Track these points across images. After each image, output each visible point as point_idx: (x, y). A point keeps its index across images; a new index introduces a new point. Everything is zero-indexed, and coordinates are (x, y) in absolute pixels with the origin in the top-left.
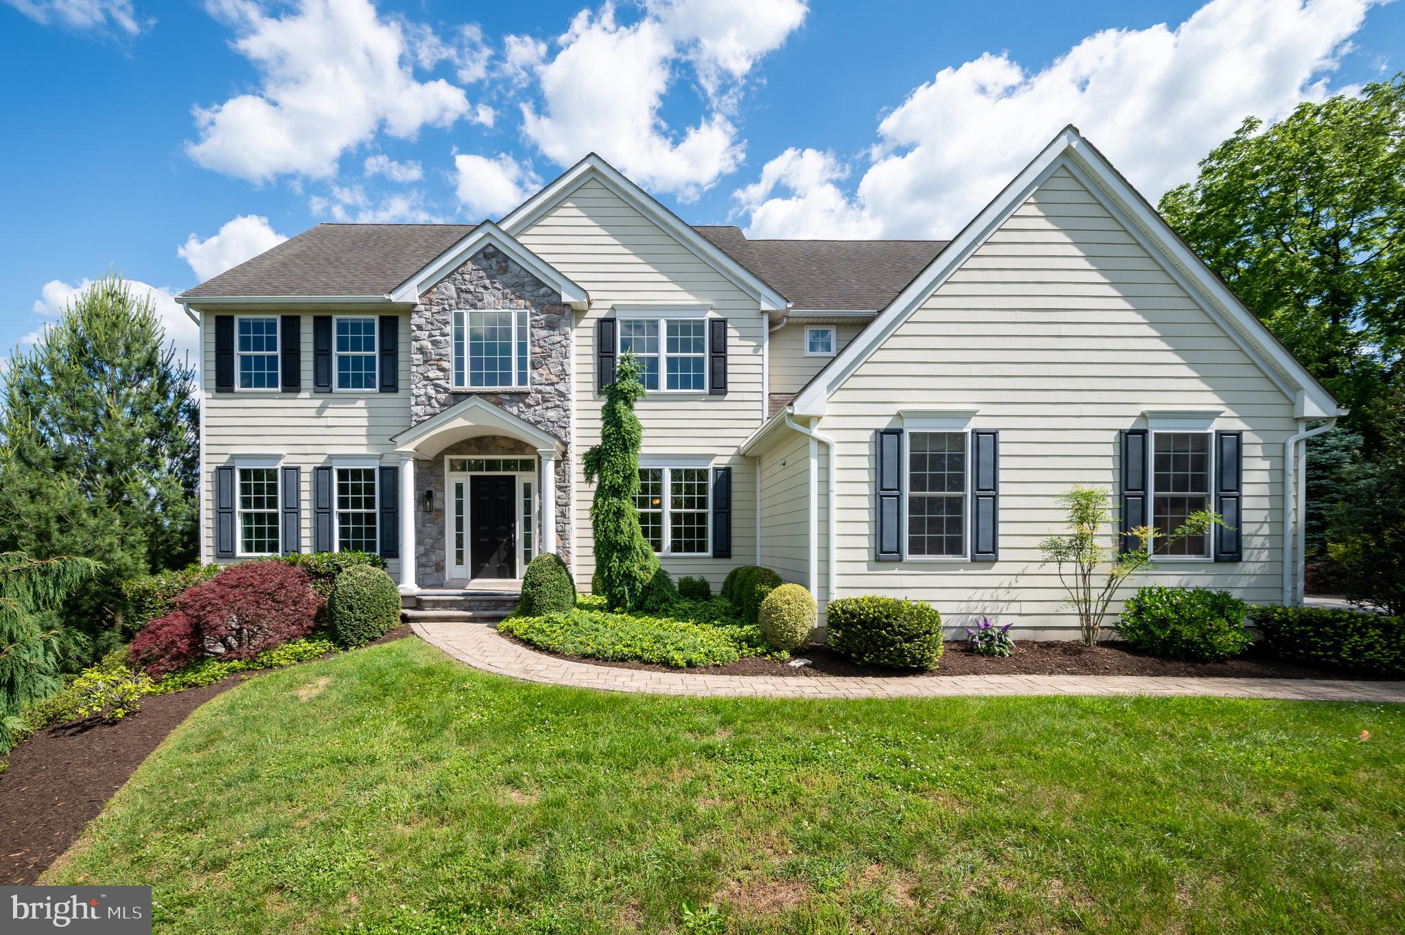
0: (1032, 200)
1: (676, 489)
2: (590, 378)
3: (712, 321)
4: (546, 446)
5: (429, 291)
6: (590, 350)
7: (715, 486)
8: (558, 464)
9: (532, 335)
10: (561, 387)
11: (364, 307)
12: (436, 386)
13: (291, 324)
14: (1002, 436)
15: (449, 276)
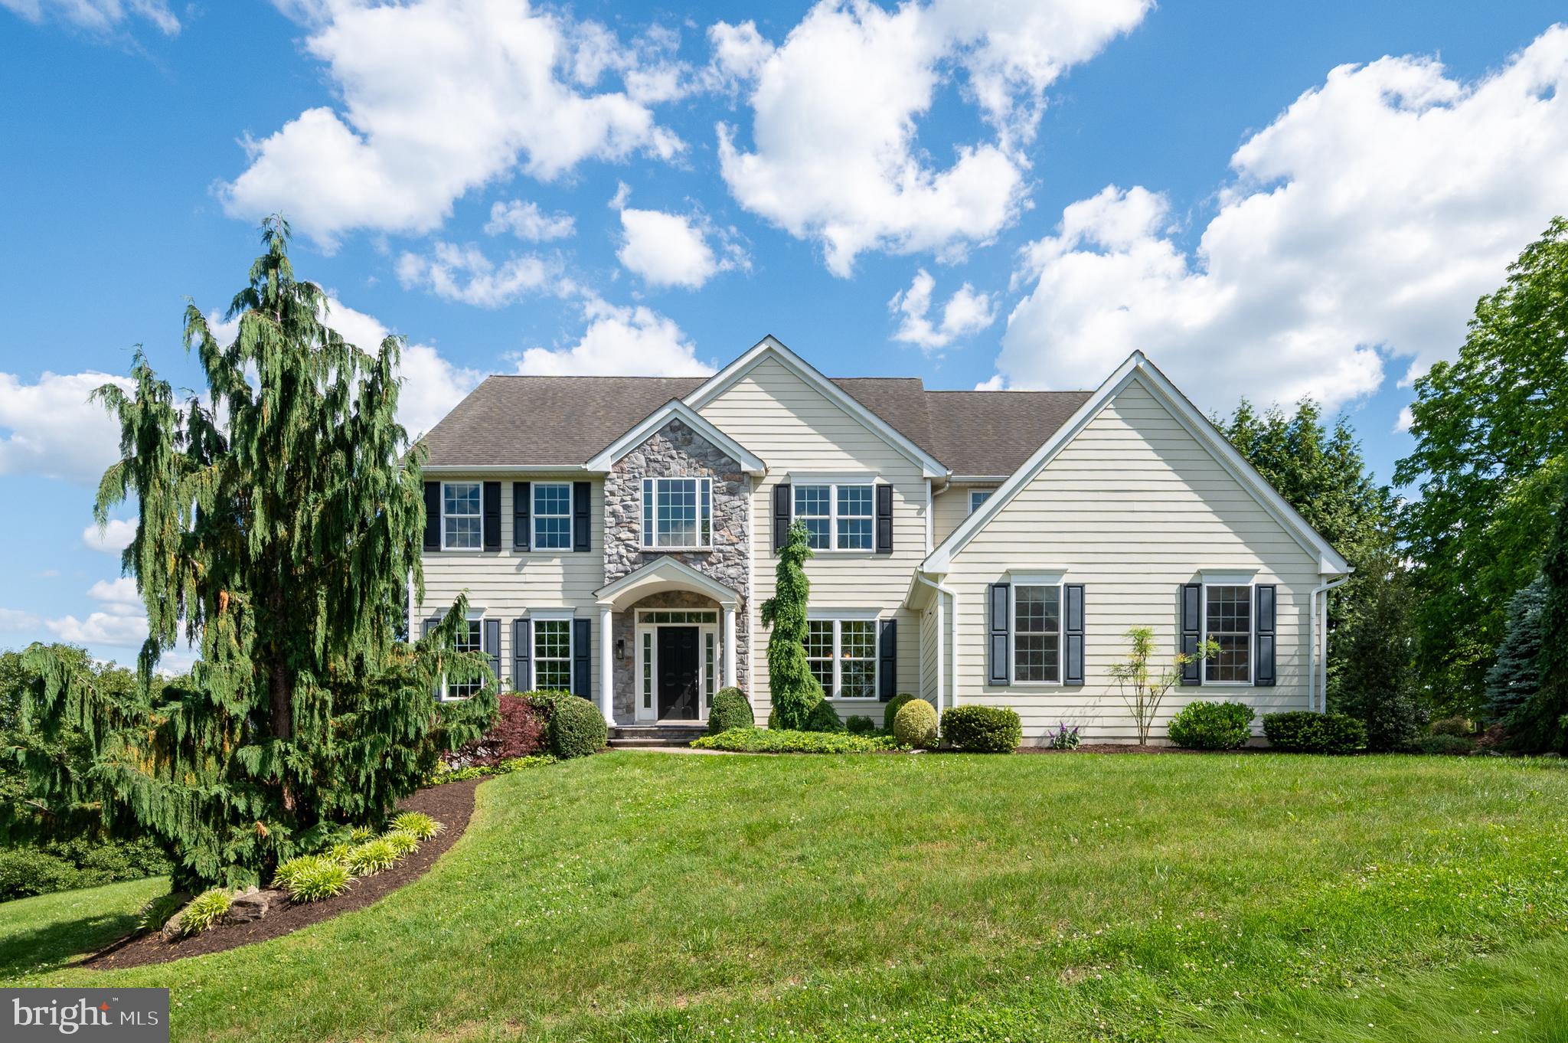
0: (1111, 406)
1: (846, 640)
2: (767, 538)
3: (879, 487)
4: (727, 600)
5: (621, 461)
6: (767, 513)
7: (882, 636)
8: (738, 615)
9: (714, 500)
10: (741, 547)
11: (560, 475)
12: (627, 546)
13: (493, 489)
14: (1088, 588)
15: (638, 447)
